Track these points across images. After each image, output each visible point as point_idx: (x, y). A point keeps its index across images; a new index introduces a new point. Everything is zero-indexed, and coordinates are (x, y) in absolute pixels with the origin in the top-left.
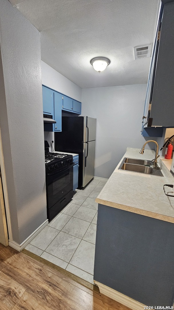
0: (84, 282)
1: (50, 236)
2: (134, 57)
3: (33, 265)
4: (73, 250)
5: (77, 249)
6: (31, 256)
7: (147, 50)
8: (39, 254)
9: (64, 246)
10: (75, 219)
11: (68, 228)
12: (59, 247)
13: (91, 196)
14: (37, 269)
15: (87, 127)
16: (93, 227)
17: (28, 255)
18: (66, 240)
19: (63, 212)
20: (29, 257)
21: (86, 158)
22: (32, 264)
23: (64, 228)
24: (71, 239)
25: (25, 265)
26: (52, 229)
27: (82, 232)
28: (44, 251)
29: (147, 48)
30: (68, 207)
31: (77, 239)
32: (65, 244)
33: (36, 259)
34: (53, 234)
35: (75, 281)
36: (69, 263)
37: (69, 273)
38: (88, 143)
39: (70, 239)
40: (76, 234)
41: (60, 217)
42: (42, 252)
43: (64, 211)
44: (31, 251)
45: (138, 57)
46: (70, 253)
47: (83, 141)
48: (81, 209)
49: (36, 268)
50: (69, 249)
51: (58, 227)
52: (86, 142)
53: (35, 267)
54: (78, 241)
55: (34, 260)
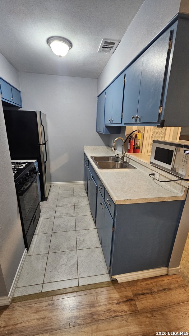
0: (102, 285)
1: (40, 265)
2: (98, 50)
3: (40, 306)
4: (74, 264)
5: (78, 261)
6: (30, 298)
7: (113, 46)
8: (39, 290)
9: (63, 266)
10: (56, 234)
11: (55, 247)
12: (58, 270)
13: (60, 204)
14: (47, 306)
15: (42, 124)
16: (80, 233)
17: (24, 301)
18: (61, 259)
19: (38, 233)
20: (27, 301)
21: (45, 162)
22: (37, 305)
23: (51, 248)
24: (66, 255)
25: (28, 313)
26: (36, 256)
27: (73, 243)
28: (43, 284)
29: (114, 44)
30: (40, 224)
31: (71, 252)
32: (63, 263)
33: (39, 298)
34: (41, 261)
35: (94, 289)
36: (78, 278)
37: (84, 286)
38: (45, 145)
39: (64, 257)
40: (68, 248)
41: (37, 240)
42: (40, 286)
43: (39, 231)
44: (25, 294)
45: (103, 51)
46: (74, 269)
47: (39, 143)
48: (57, 222)
49: (45, 306)
50: (69, 266)
51: (43, 251)
52: (43, 144)
53: (43, 306)
54: (73, 253)
55: (37, 300)
